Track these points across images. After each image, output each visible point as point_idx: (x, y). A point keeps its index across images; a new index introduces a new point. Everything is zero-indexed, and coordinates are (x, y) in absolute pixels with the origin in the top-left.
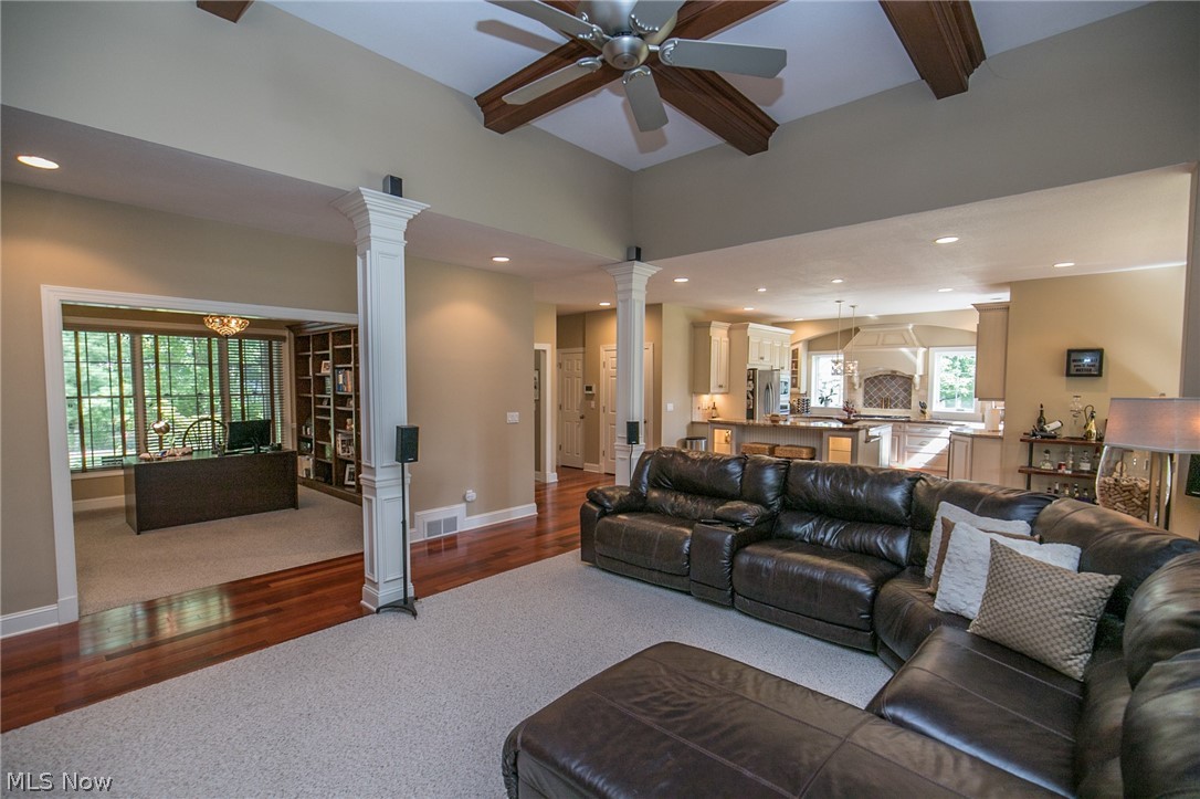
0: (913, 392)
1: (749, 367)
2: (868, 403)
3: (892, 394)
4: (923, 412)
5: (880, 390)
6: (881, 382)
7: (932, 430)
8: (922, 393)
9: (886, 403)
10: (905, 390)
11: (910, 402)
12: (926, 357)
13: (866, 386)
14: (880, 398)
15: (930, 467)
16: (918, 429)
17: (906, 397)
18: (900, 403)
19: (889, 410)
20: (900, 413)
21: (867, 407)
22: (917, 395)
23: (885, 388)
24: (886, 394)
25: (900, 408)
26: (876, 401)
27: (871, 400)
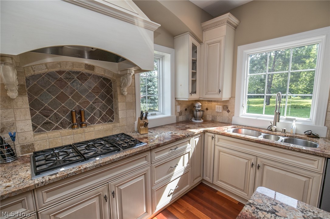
3: (85, 103)
8: (129, 99)
10: (103, 97)
17: (105, 105)
18: (98, 116)
19: (87, 129)
20: (107, 130)
21: (40, 131)
22: (124, 102)
23: (72, 93)
24: (74, 104)
25: (99, 122)
26: (57, 118)
27: (47, 117)
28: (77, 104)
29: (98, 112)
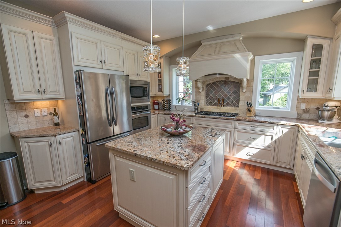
0: (241, 94)
1: (75, 69)
2: (209, 102)
3: (225, 95)
4: (249, 111)
5: (217, 92)
6: (218, 86)
7: (259, 128)
8: (248, 94)
9: (221, 102)
10: (235, 93)
11: (238, 102)
12: (253, 62)
13: (208, 90)
14: (216, 98)
15: (254, 159)
16: (246, 126)
17: (235, 97)
18: (231, 102)
19: (222, 107)
20: (231, 110)
21: (208, 105)
22: (244, 96)
23: (220, 91)
24: (221, 95)
25: (231, 106)
26: (214, 101)
27: (211, 100)
28: (222, 95)
29: (231, 101)
